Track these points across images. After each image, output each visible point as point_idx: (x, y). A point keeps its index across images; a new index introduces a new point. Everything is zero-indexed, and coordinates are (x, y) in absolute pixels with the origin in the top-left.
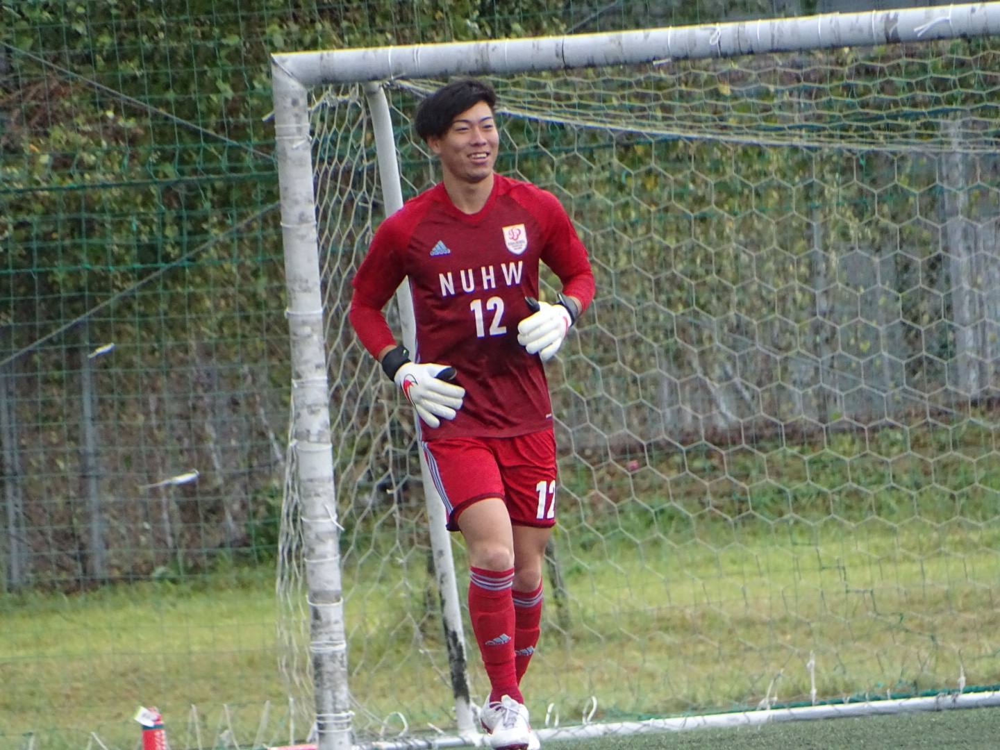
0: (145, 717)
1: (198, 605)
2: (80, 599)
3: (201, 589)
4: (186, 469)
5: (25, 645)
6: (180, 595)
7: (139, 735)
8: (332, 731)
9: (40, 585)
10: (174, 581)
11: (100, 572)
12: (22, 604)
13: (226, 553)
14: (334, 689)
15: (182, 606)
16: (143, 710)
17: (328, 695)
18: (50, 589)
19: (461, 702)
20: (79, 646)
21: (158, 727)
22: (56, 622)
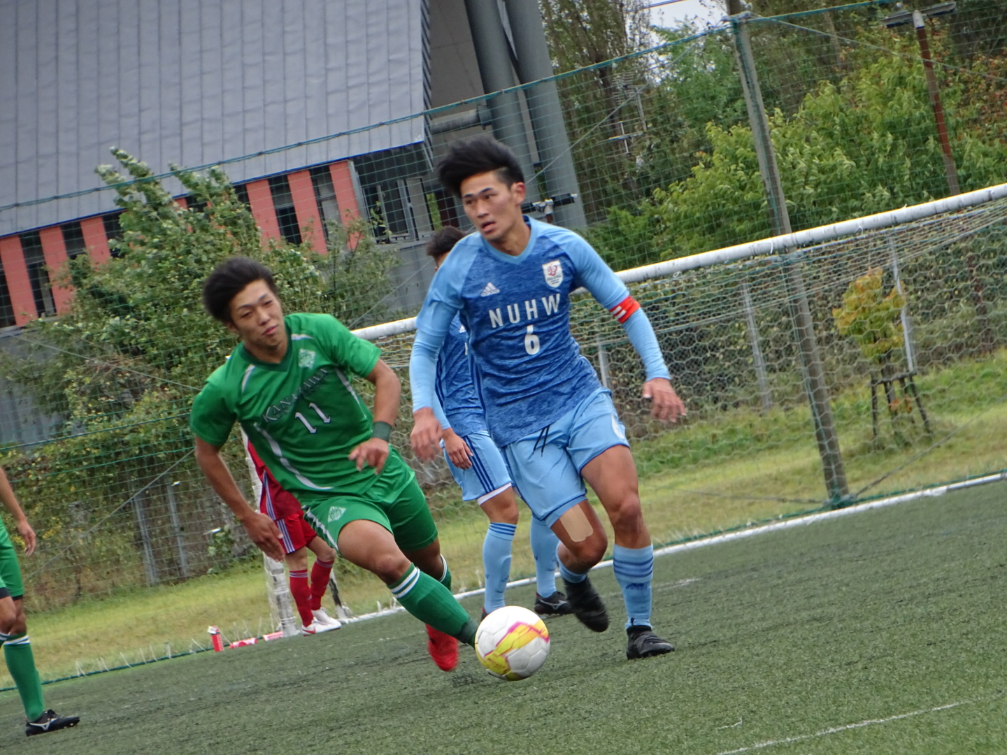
0: (211, 630)
1: (228, 582)
2: (179, 586)
3: (228, 575)
4: (215, 527)
5: (160, 608)
6: (220, 579)
7: (211, 639)
8: (288, 625)
9: (163, 583)
10: (217, 574)
11: (186, 574)
12: (157, 591)
13: (235, 560)
14: (286, 608)
15: (221, 583)
16: (210, 627)
17: (284, 611)
18: (167, 583)
19: (338, 607)
20: (182, 604)
21: (218, 633)
22: (171, 597)
